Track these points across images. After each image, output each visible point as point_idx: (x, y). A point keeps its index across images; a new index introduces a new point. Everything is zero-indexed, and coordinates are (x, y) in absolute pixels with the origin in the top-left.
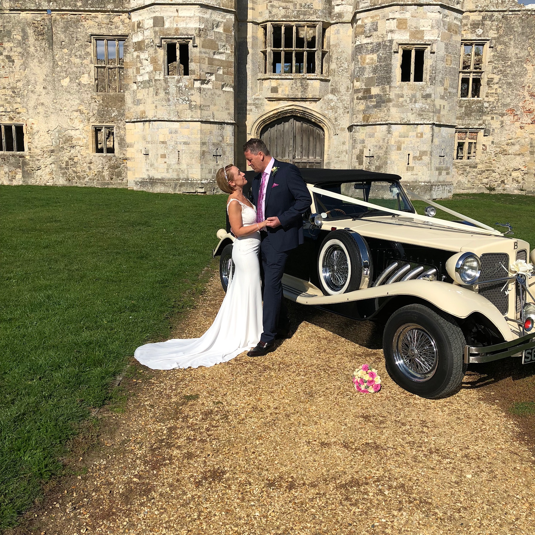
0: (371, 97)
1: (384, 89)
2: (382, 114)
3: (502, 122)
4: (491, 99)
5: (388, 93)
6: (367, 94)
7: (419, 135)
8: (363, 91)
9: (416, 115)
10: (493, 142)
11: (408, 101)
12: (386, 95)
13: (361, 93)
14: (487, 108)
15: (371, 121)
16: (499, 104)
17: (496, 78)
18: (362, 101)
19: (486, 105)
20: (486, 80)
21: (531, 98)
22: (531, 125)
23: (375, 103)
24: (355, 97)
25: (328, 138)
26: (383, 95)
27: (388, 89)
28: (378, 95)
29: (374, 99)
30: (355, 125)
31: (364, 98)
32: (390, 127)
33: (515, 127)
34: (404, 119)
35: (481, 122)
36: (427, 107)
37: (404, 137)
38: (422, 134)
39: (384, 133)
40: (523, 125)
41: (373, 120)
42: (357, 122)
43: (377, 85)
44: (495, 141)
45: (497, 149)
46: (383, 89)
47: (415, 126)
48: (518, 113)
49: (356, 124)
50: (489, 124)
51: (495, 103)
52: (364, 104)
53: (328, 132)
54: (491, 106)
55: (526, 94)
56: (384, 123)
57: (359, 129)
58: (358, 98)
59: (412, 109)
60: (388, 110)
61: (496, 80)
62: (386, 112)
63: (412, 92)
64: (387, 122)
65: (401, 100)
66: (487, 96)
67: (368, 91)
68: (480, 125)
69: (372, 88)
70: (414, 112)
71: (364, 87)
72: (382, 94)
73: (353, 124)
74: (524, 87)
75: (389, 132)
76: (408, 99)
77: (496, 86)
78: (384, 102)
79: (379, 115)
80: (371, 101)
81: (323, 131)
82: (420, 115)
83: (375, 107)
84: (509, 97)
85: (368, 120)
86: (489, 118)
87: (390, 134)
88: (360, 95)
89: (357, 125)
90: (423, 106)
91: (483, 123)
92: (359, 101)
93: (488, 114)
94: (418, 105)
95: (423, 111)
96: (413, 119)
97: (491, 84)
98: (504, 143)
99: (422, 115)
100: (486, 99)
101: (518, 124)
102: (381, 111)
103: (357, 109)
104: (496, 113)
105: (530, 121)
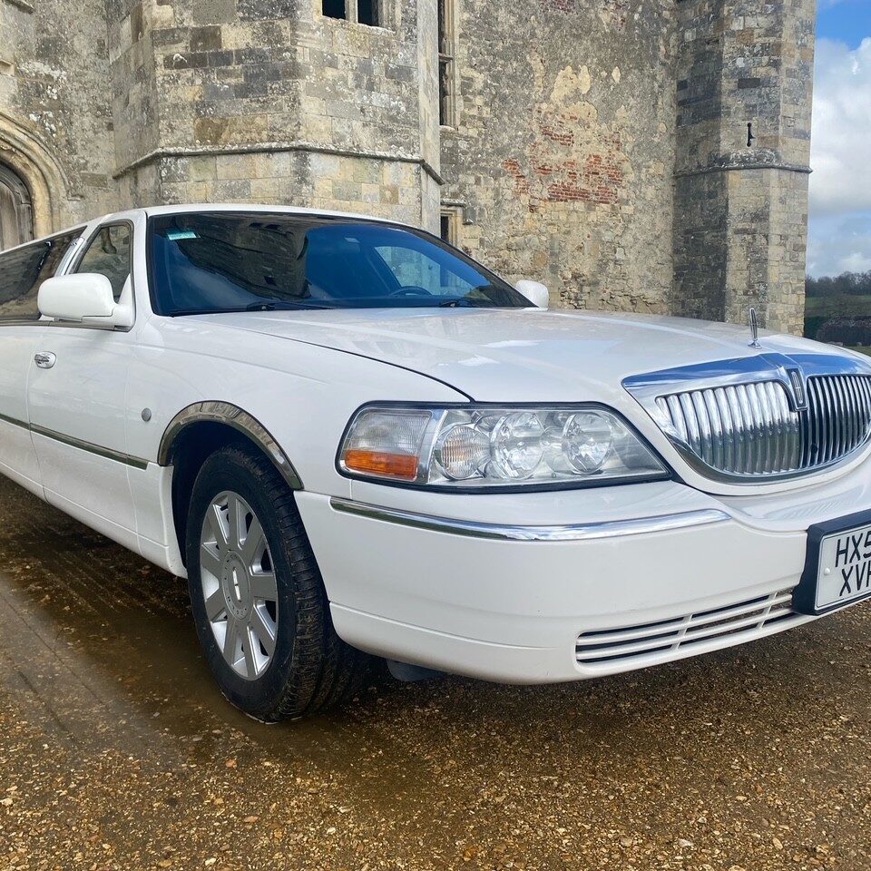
0: (225, 58)
1: (269, 33)
2: (272, 118)
3: (497, 192)
4: (473, 132)
5: (289, 44)
6: (204, 47)
7: (388, 194)
8: (188, 36)
9: (375, 131)
10: (482, 241)
11: (351, 83)
12: (280, 51)
13: (183, 44)
14: (465, 153)
15: (232, 140)
16: (488, 146)
17: (480, 79)
18: (189, 73)
19: (463, 145)
20: (458, 82)
21: (545, 139)
22: (548, 203)
23: (242, 80)
24: (160, 59)
25: (47, 209)
26: (271, 52)
27: (287, 33)
28: (251, 52)
29: (234, 67)
30: (169, 155)
31: (195, 62)
32: (305, 161)
33: (520, 206)
34: (342, 138)
35: (454, 188)
36: (403, 108)
37: (348, 198)
38: (395, 191)
39: (287, 181)
40: (536, 202)
41: (239, 137)
42: (176, 145)
43: (242, 19)
44: (486, 239)
45: (490, 259)
46: (267, 32)
47: (376, 164)
48: (526, 172)
49: (171, 150)
50: (473, 195)
51: (480, 143)
52: (198, 81)
53: (44, 189)
54: (473, 149)
55: (535, 127)
56: (285, 145)
57: (185, 167)
58: (169, 63)
59: (362, 110)
60: (295, 101)
61: (478, 85)
62: (286, 109)
63: (360, 54)
64: (294, 144)
65: (330, 73)
66: (463, 124)
67: (207, 36)
68: (455, 195)
69: (225, 27)
70: (368, 119)
71: (193, 24)
72: (266, 48)
73: (159, 150)
74: (531, 110)
75: (302, 176)
76: (351, 76)
77: (479, 101)
78: (275, 76)
79: (258, 120)
80: (223, 72)
81: (24, 182)
82: (385, 131)
83: (242, 92)
84: (505, 130)
85: (218, 135)
86: (472, 180)
87: (307, 183)
88: (178, 51)
89: (179, 156)
90: (393, 103)
91: (461, 191)
92: (174, 72)
93: (469, 168)
94: (379, 99)
95: (393, 119)
96: (367, 141)
97: (470, 94)
98: (503, 245)
99: (391, 130)
100: (462, 130)
101: (525, 199)
102: (265, 105)
103: (170, 98)
104: (484, 169)
105: (546, 194)
